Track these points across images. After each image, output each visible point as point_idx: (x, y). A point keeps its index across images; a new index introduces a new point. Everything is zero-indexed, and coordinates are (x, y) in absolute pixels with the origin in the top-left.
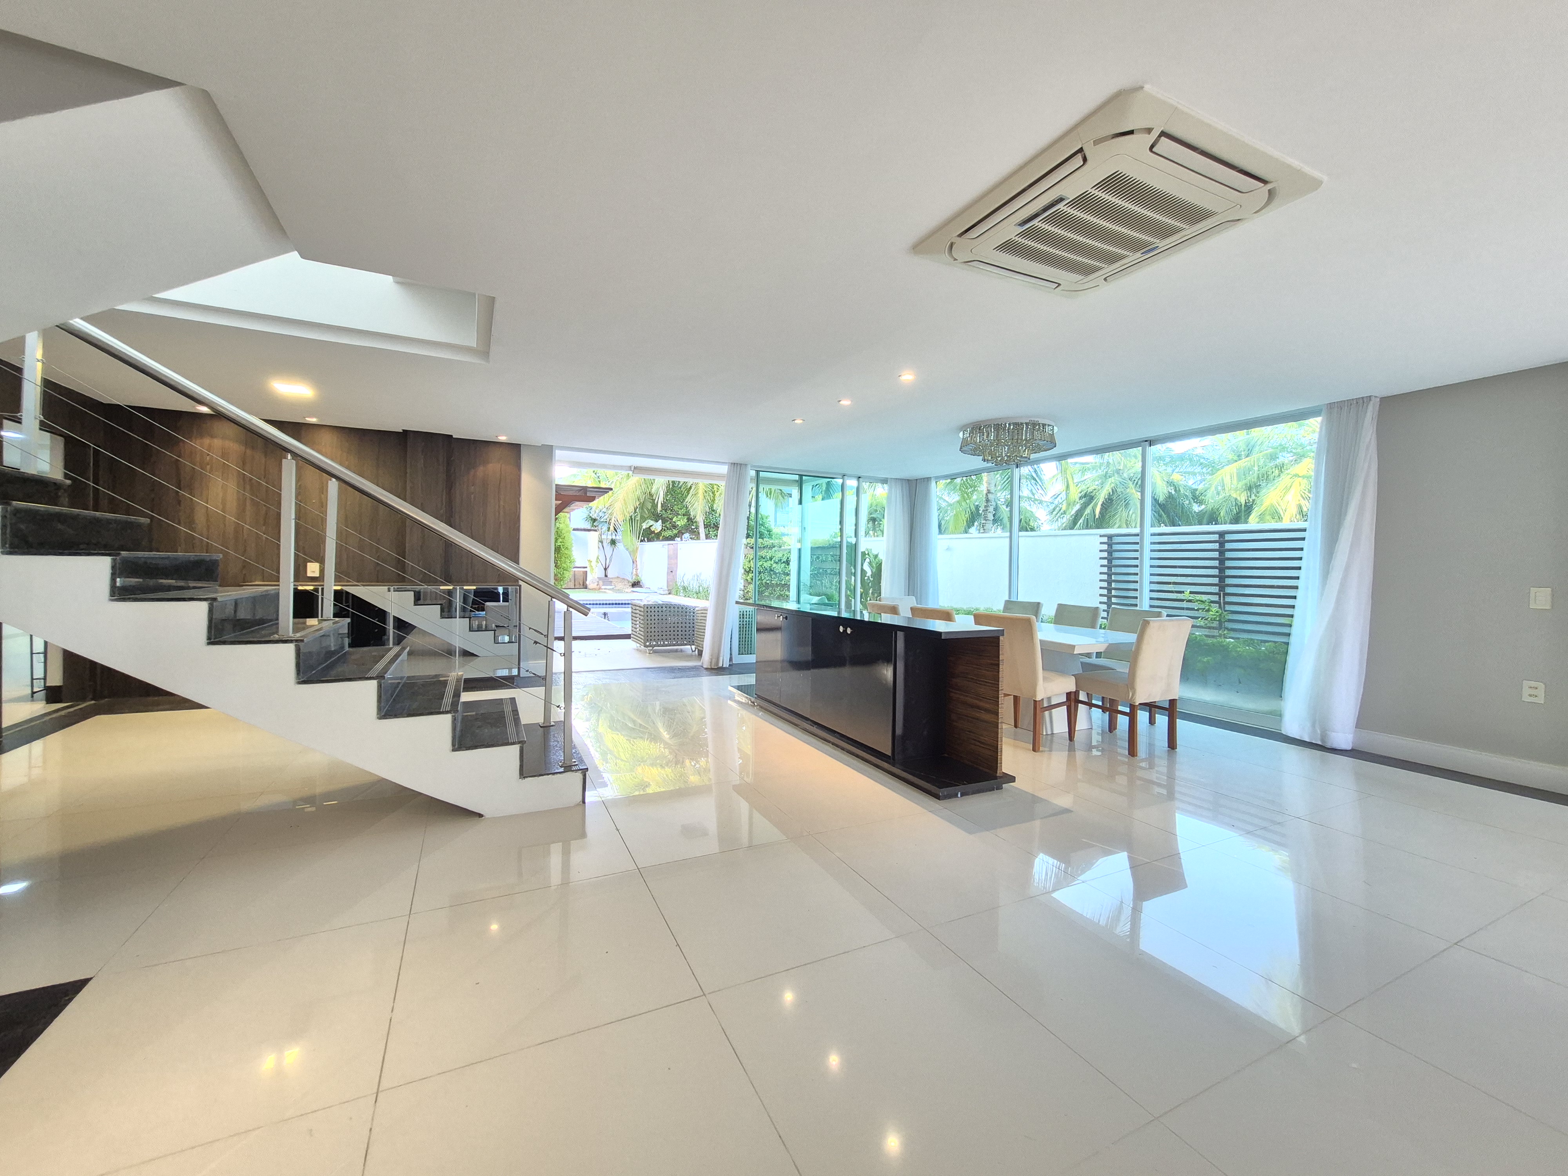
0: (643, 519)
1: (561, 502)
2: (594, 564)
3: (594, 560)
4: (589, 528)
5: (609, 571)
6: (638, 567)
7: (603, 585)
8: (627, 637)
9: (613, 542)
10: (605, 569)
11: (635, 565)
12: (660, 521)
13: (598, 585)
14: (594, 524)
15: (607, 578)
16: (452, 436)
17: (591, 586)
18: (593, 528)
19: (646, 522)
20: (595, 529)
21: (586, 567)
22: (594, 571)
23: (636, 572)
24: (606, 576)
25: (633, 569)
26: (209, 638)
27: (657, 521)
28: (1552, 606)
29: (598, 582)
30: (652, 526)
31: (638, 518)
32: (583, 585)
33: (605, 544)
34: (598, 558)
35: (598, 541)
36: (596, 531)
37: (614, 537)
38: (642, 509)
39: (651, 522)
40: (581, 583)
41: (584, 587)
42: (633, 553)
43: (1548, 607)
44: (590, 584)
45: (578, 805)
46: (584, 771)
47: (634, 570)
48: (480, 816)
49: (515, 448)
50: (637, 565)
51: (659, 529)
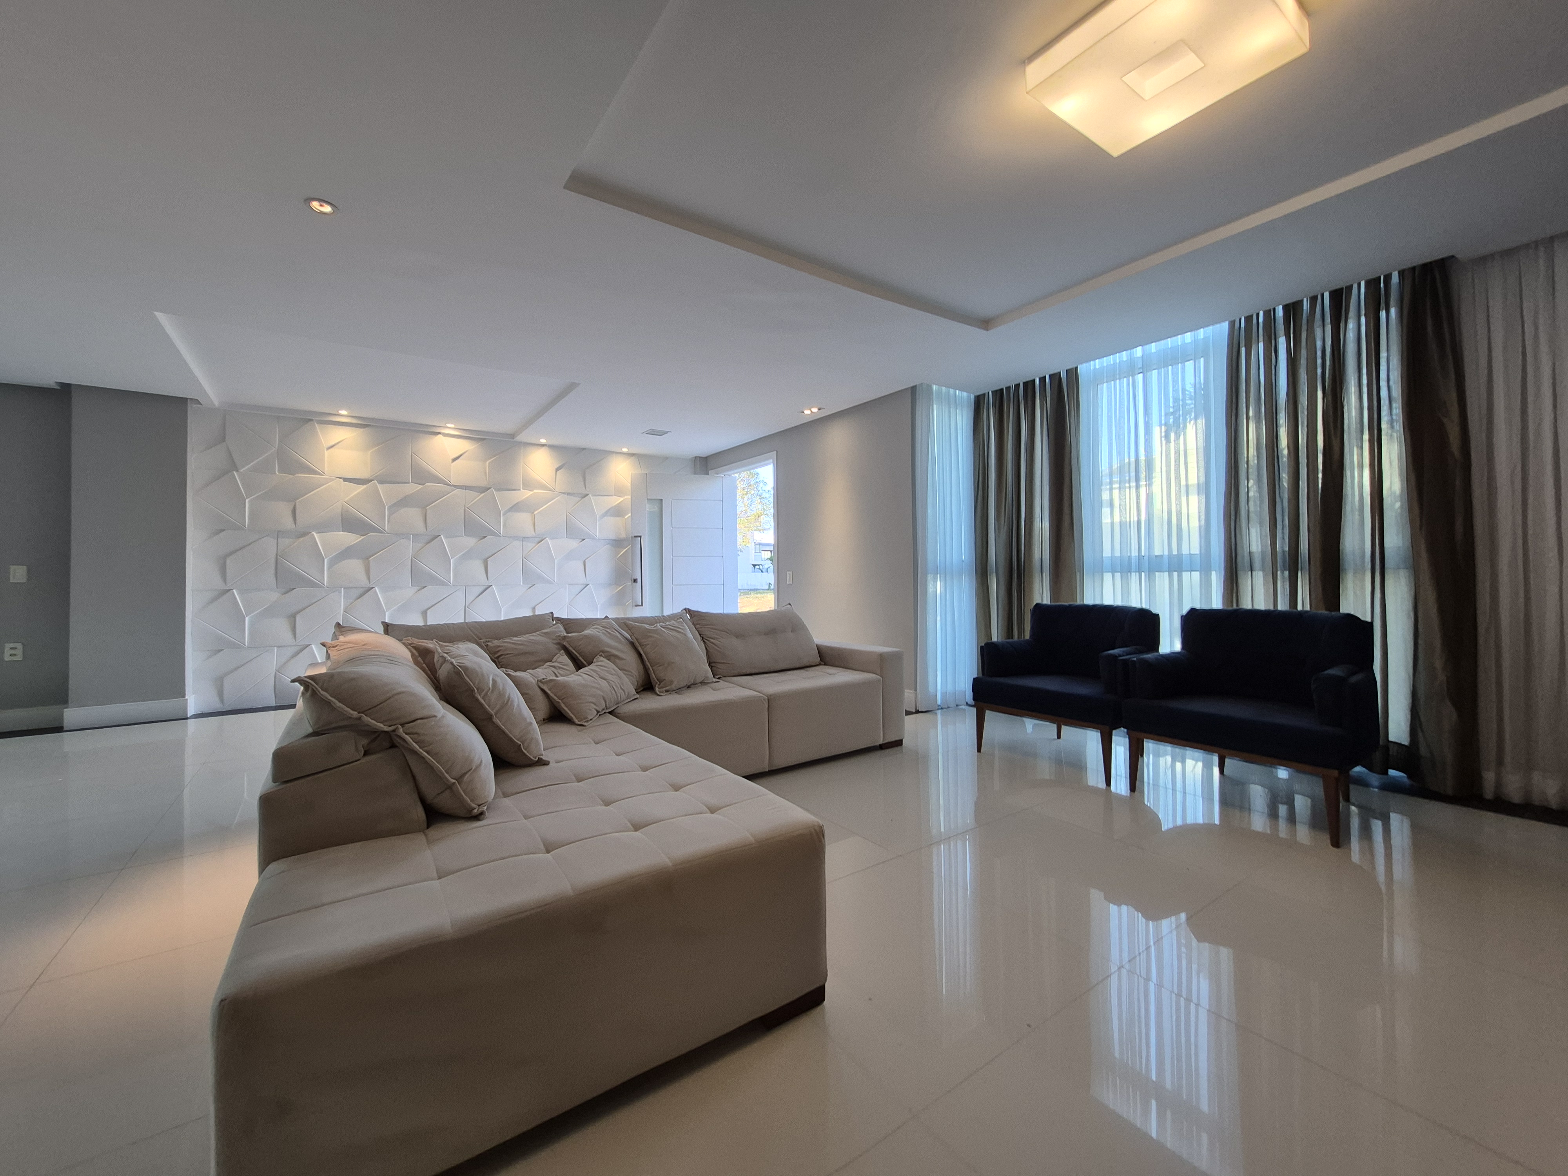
28: (28, 580)
43: (24, 581)
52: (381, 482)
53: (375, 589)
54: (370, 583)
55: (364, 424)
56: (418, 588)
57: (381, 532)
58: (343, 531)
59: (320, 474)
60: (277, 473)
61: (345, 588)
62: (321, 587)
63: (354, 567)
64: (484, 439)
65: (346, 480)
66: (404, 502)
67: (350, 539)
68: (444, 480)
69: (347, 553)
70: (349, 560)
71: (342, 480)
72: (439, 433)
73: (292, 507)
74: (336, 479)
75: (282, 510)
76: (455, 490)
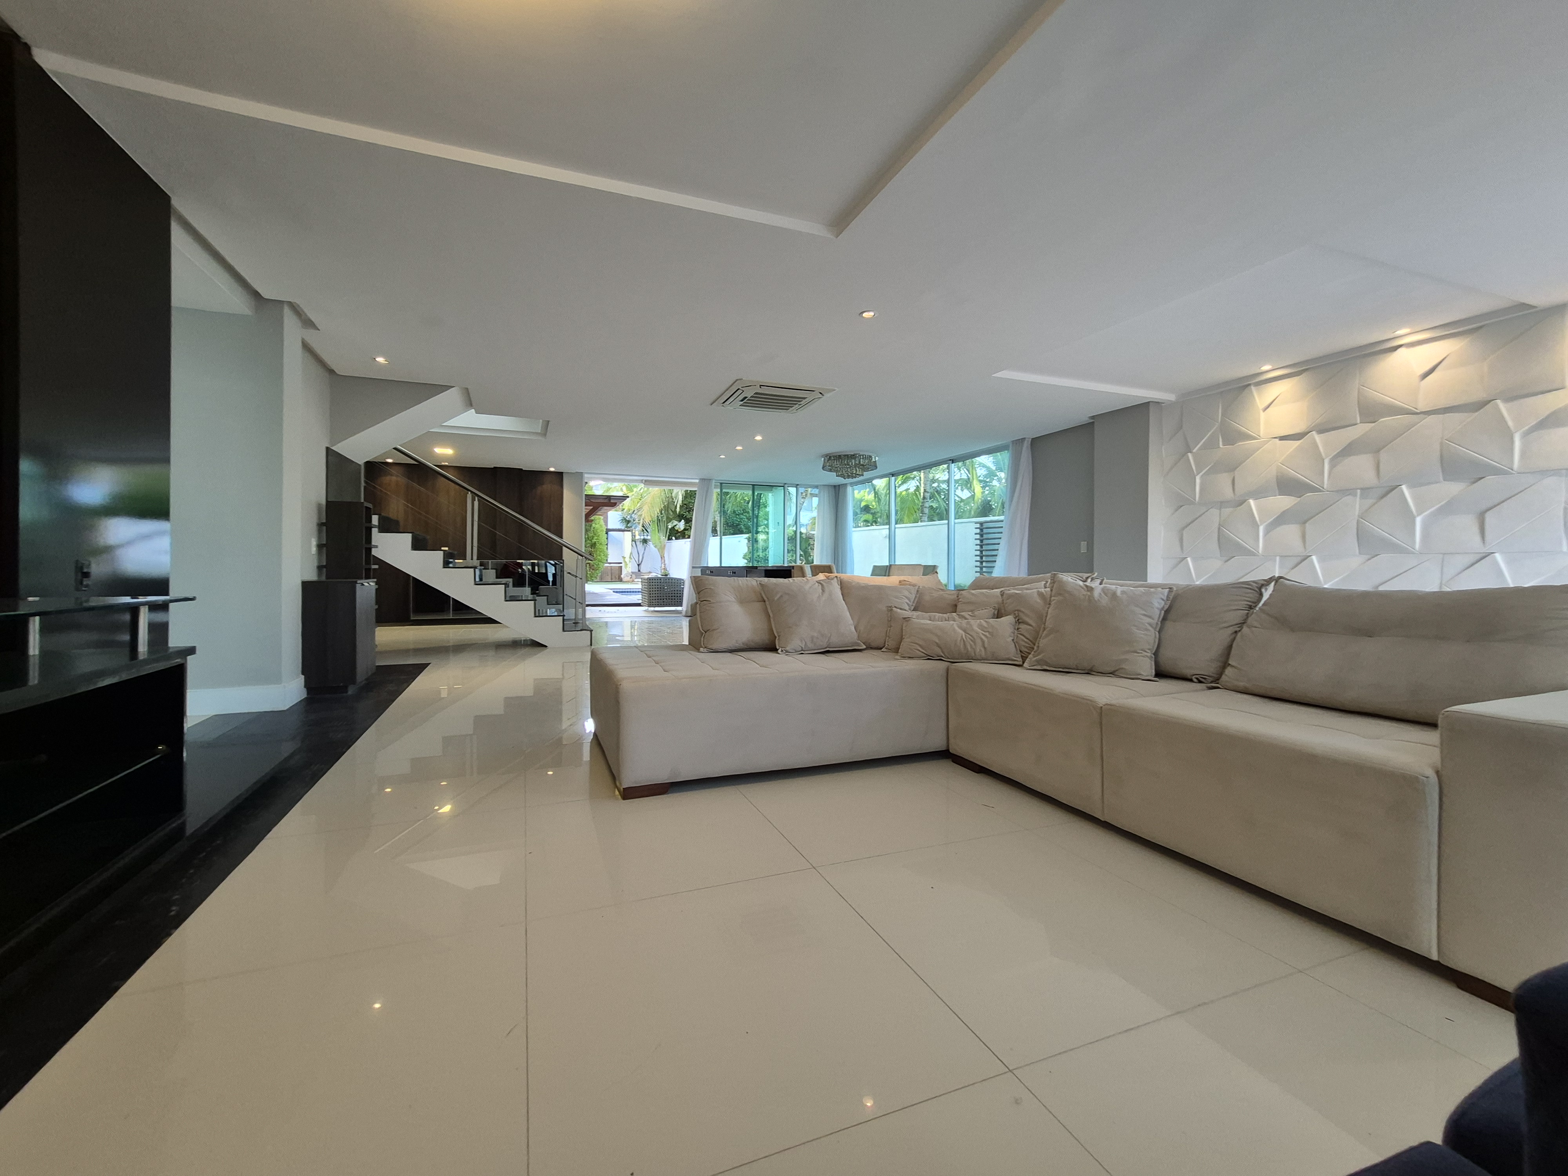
0: (669, 520)
1: (592, 507)
2: (627, 560)
3: (627, 555)
4: (623, 528)
5: (642, 566)
6: (666, 563)
7: (636, 579)
8: (639, 605)
9: (645, 541)
10: (639, 565)
11: (663, 561)
12: (683, 521)
13: (631, 578)
14: (628, 525)
15: (639, 573)
16: (522, 469)
17: (625, 579)
18: (626, 529)
19: (672, 522)
20: (629, 529)
21: (621, 563)
22: (628, 566)
23: (664, 566)
24: (639, 571)
25: (662, 563)
26: (444, 565)
27: (680, 521)
28: (1088, 550)
29: (631, 575)
30: (676, 526)
31: (665, 519)
32: (619, 579)
33: (638, 543)
34: (631, 553)
35: (631, 540)
36: (629, 531)
37: (646, 537)
38: (668, 511)
39: (675, 523)
40: (617, 577)
41: (620, 580)
42: (662, 549)
43: (1086, 552)
44: (624, 577)
45: (588, 646)
46: (591, 631)
47: (663, 565)
48: (546, 646)
49: (559, 475)
50: (665, 561)
51: (682, 528)
52: (1321, 432)
53: (1312, 559)
54: (1305, 551)
55: (1300, 369)
56: (1369, 557)
57: (1320, 491)
58: (1280, 495)
59: (1256, 439)
60: (1221, 446)
61: (1281, 556)
62: (1254, 554)
63: (1290, 533)
64: (1481, 327)
65: (1282, 438)
66: (1348, 450)
67: (1285, 502)
68: (1407, 409)
69: (1282, 519)
70: (1284, 527)
71: (1277, 440)
72: (1400, 346)
73: (1232, 478)
74: (1271, 440)
75: (1223, 480)
76: (1426, 418)
